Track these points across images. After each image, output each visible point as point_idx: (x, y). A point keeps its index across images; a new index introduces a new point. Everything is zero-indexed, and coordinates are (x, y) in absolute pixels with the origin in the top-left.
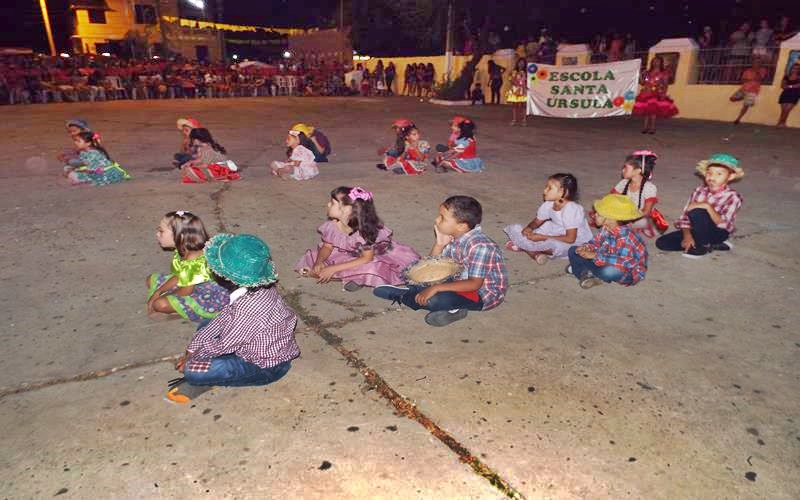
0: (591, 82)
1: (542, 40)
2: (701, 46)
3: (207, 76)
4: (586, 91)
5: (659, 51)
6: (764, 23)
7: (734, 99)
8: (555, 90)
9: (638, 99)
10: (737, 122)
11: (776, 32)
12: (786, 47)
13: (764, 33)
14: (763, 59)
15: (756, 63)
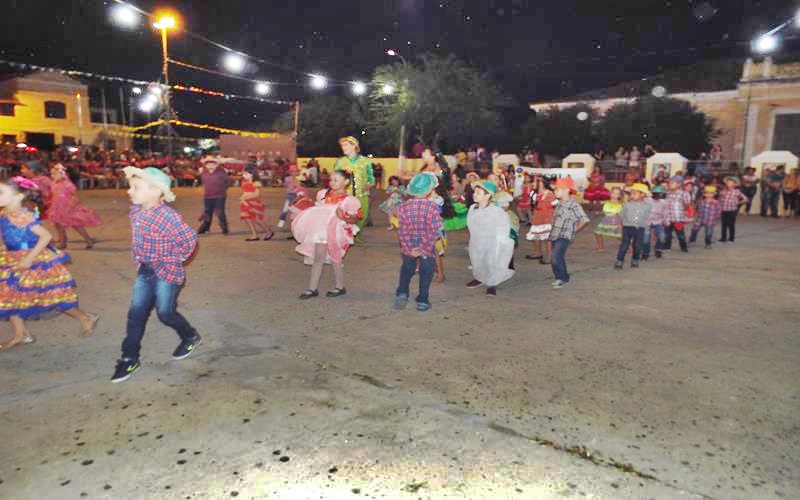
2: (597, 159)
5: (571, 161)
13: (635, 153)
14: (637, 168)
15: (633, 170)
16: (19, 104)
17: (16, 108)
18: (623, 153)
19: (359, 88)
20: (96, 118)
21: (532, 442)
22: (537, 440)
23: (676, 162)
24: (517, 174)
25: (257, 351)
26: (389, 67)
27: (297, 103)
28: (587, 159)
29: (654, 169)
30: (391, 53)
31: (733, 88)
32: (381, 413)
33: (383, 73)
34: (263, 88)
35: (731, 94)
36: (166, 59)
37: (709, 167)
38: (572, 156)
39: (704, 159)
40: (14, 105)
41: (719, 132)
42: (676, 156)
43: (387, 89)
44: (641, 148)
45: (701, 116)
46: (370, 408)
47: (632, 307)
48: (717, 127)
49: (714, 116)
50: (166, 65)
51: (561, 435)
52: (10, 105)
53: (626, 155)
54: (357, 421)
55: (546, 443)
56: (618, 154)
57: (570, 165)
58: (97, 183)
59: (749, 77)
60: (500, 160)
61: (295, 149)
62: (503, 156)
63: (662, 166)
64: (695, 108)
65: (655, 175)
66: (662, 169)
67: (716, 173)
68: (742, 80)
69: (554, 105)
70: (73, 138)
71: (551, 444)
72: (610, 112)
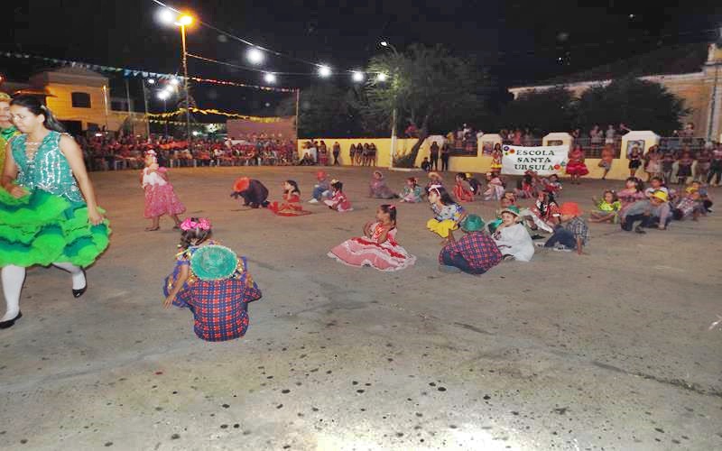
0: (541, 156)
1: (465, 131)
2: (574, 137)
3: (216, 151)
4: (538, 160)
5: (550, 139)
6: (611, 127)
7: (600, 165)
8: (520, 160)
9: (568, 165)
10: (603, 178)
11: (617, 131)
12: (625, 139)
13: (611, 132)
14: (613, 145)
15: (608, 147)
16: (51, 96)
17: (48, 98)
18: (598, 131)
19: (358, 76)
20: (115, 107)
21: (637, 376)
22: (640, 375)
23: (649, 138)
24: (504, 152)
25: (360, 305)
26: (383, 56)
27: (298, 90)
28: (565, 137)
29: (628, 146)
30: (384, 44)
31: (700, 71)
32: (497, 354)
33: (377, 62)
34: (270, 78)
35: (697, 76)
36: (185, 53)
37: (680, 143)
38: (551, 134)
39: (676, 135)
40: (46, 96)
41: (687, 111)
42: (650, 133)
43: (382, 77)
44: (616, 127)
45: (670, 96)
46: (485, 349)
47: (658, 267)
48: (685, 107)
49: (681, 96)
50: (185, 59)
51: (658, 371)
52: (42, 95)
53: (601, 132)
54: (481, 360)
55: (648, 377)
56: (593, 132)
57: (550, 143)
58: (128, 164)
59: (713, 60)
60: (484, 139)
61: (296, 132)
62: (486, 135)
63: (636, 142)
64: (664, 90)
65: (630, 151)
66: (636, 145)
67: (687, 149)
68: (708, 63)
69: (532, 88)
70: (97, 125)
71: (654, 378)
72: (585, 94)
